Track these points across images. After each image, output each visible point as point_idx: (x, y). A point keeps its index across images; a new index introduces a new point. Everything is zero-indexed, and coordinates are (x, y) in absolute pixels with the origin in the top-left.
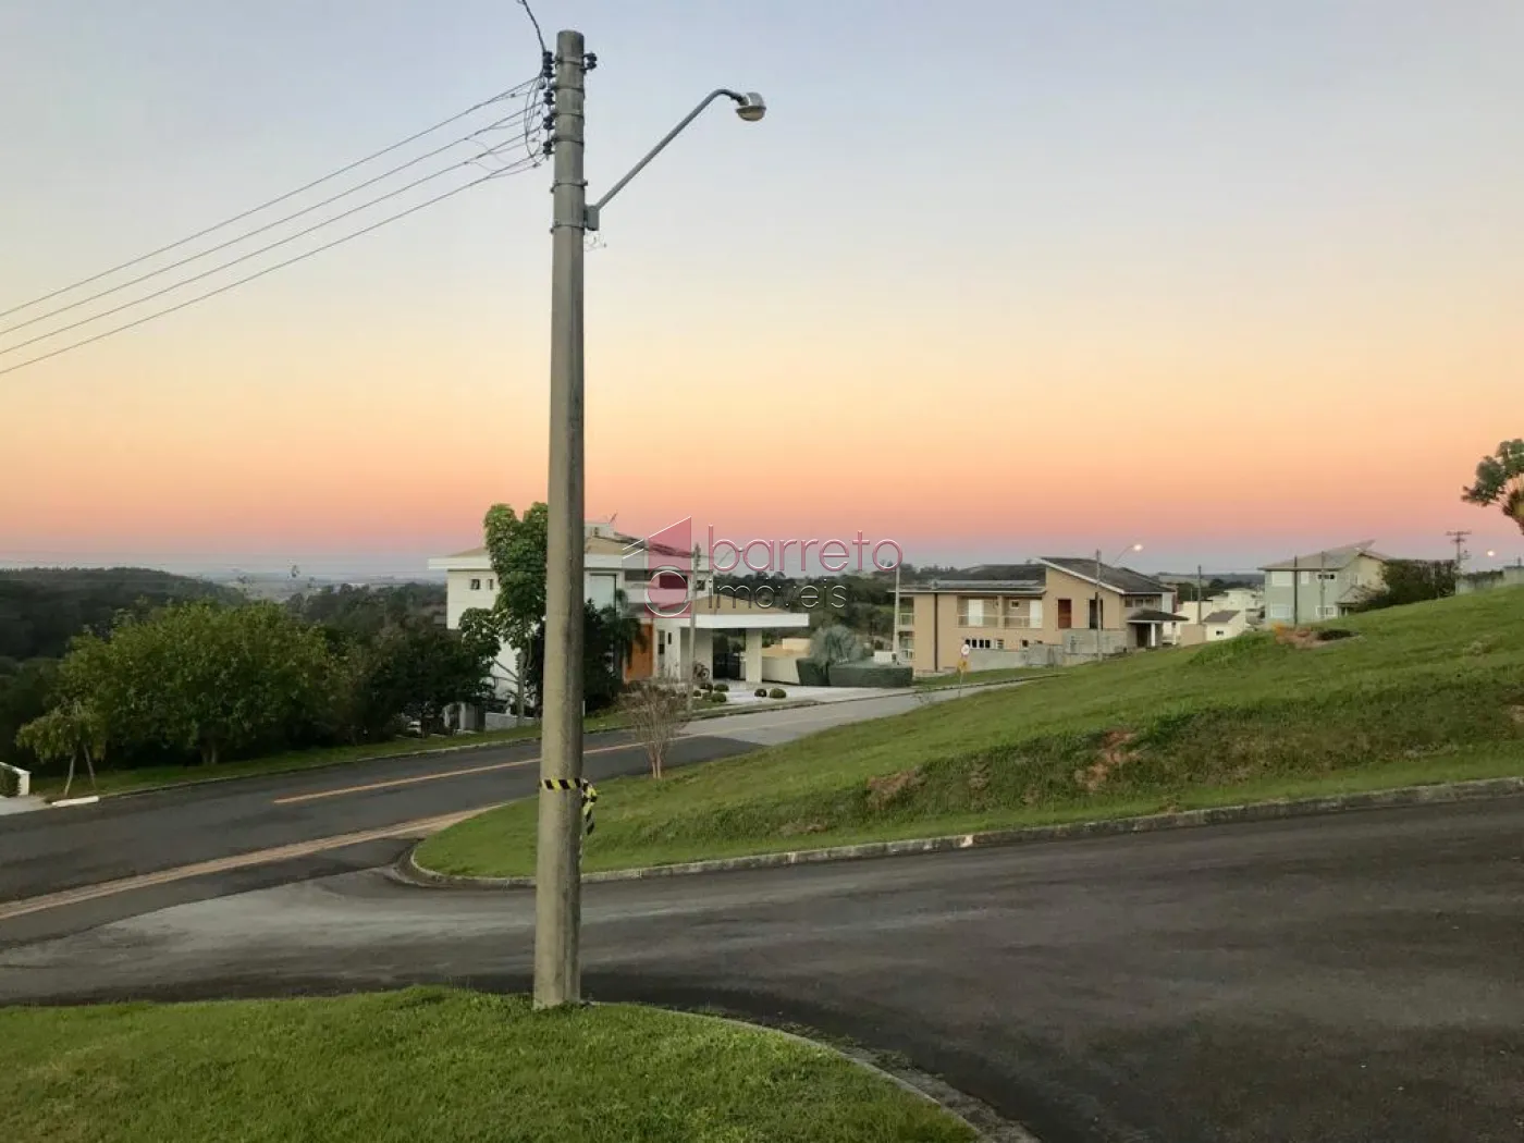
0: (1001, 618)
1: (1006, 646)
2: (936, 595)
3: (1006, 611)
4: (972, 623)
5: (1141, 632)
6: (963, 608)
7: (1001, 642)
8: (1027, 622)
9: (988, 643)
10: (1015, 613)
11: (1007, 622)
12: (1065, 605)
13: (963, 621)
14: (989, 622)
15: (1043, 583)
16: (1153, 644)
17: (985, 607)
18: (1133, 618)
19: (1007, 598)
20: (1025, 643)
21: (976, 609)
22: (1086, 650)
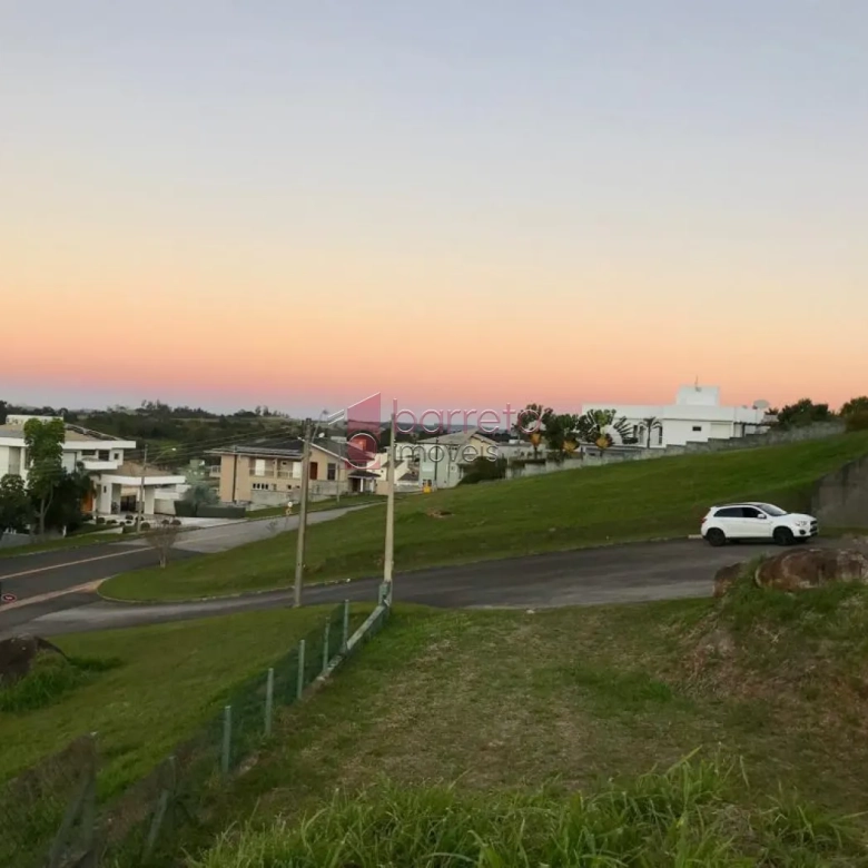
0: (276, 472)
1: (278, 489)
2: (236, 456)
3: (279, 468)
4: (257, 474)
5: (355, 483)
6: (252, 464)
7: (275, 486)
8: (291, 474)
9: (267, 486)
10: (285, 469)
11: (279, 475)
12: (314, 466)
13: (252, 472)
14: (268, 474)
15: (302, 451)
16: (362, 490)
17: (266, 466)
18: (352, 474)
19: (279, 460)
20: (290, 487)
21: (260, 465)
22: (325, 492)
